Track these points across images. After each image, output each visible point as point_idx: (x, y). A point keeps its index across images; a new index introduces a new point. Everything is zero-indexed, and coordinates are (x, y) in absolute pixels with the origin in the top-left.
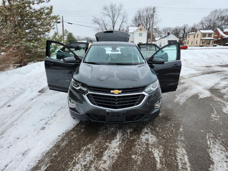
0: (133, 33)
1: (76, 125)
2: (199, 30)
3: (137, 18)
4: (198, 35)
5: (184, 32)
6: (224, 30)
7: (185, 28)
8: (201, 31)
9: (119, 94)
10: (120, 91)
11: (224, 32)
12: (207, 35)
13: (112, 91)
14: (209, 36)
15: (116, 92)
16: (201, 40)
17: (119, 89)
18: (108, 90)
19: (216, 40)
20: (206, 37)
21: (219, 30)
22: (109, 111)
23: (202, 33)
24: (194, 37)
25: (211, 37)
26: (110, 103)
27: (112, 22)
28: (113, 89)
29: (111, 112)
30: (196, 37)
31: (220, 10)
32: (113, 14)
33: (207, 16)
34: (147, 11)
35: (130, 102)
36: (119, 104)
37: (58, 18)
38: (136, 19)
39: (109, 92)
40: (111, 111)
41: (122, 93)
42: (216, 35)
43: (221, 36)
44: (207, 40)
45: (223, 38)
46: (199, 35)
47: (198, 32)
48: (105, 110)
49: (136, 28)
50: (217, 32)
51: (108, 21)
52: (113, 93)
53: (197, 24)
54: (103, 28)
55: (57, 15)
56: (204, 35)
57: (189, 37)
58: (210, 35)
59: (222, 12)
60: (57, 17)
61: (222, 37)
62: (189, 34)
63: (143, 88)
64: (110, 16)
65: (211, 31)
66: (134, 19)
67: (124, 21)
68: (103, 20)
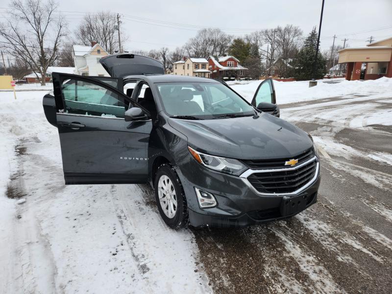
0: (84, 57)
2: (189, 58)
3: (86, 29)
4: (188, 65)
5: (165, 59)
6: (219, 59)
7: (164, 54)
8: (191, 59)
10: (297, 161)
11: (219, 61)
12: (200, 66)
13: (287, 163)
14: (202, 68)
15: (292, 162)
16: (194, 72)
17: (295, 158)
19: (211, 73)
20: (199, 69)
21: (213, 59)
23: (193, 63)
24: (184, 68)
25: (205, 68)
27: (36, 33)
28: (288, 159)
29: (291, 199)
30: (186, 67)
31: (209, 30)
32: (35, 17)
33: (195, 37)
34: (103, 20)
38: (83, 33)
39: (283, 166)
40: (291, 197)
41: (299, 162)
42: (211, 66)
43: (217, 67)
44: (202, 72)
45: (220, 70)
46: (190, 65)
47: (188, 61)
48: (281, 198)
49: (89, 49)
50: (210, 61)
51: (27, 30)
52: (289, 166)
53: (180, 49)
56: (197, 66)
57: (176, 68)
58: (204, 66)
59: (212, 34)
61: (218, 68)
62: (176, 64)
64: (30, 20)
65: (204, 60)
66: (79, 32)
67: (62, 33)
68: (14, 27)
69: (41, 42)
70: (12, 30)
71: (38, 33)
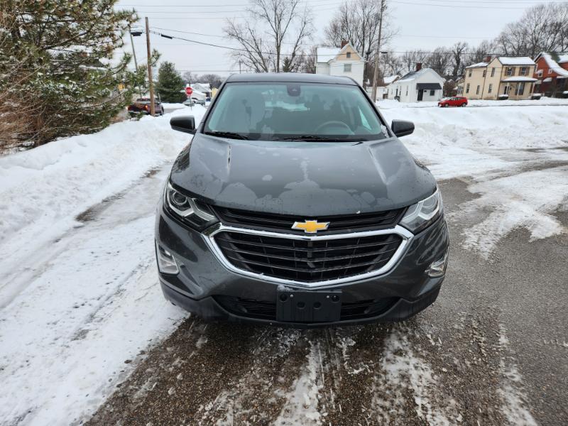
0: (328, 64)
1: (183, 324)
2: (498, 57)
3: (340, 24)
4: (494, 69)
5: (458, 61)
6: (561, 57)
7: (459, 53)
8: (501, 59)
9: (320, 232)
10: (324, 226)
11: (560, 62)
12: (517, 70)
13: (296, 225)
14: (521, 74)
15: (312, 226)
16: (502, 82)
17: (320, 219)
18: (284, 221)
19: (539, 82)
20: (513, 75)
21: (548, 58)
22: (288, 289)
23: (503, 65)
24: (484, 75)
25: (527, 74)
26: (291, 264)
27: (275, 34)
28: (302, 219)
29: (292, 293)
30: (489, 74)
31: (551, 6)
32: (276, 14)
33: (519, 20)
34: (364, 7)
35: (355, 261)
36: (318, 265)
37: (134, 16)
38: (335, 29)
39: (288, 228)
40: (294, 289)
41: (331, 229)
42: (540, 71)
43: (554, 72)
44: (518, 82)
45: (558, 77)
46: (496, 70)
47: (495, 63)
48: (275, 286)
49: (338, 51)
50: (541, 63)
51: (264, 31)
52: (301, 232)
53: (489, 43)
54: (250, 49)
55: (132, 11)
56: (509, 70)
57: (470, 75)
58: (524, 70)
59: (555, 12)
60: (130, 16)
61: (554, 75)
62: (471, 69)
63: (396, 214)
64: (270, 18)
65: (527, 61)
66: (330, 29)
67: (305, 31)
68: (251, 29)
69: (278, 47)
70: (249, 33)
71: (277, 35)
